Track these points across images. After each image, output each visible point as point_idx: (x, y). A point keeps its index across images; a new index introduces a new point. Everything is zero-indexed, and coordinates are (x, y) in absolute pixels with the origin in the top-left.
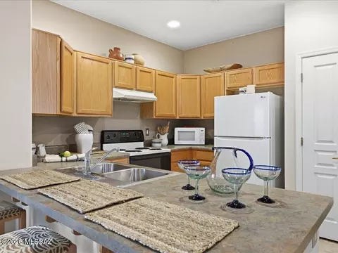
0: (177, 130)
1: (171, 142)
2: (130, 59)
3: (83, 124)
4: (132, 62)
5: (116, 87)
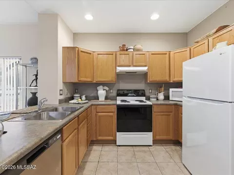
0: (171, 90)
1: (167, 98)
2: (130, 49)
4: (132, 50)
5: (118, 66)
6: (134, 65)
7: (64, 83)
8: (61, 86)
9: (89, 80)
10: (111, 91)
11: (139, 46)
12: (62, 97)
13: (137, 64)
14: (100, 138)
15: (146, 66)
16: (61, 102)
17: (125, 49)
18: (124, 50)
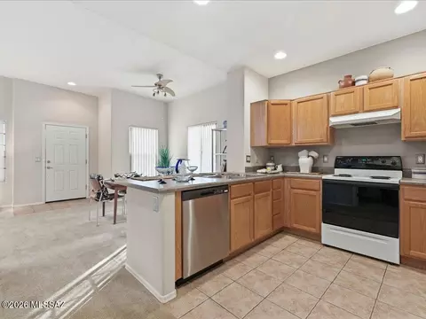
2: (358, 80)
3: (305, 151)
5: (333, 116)
6: (365, 109)
7: (252, 147)
8: (248, 150)
9: (284, 141)
10: (326, 159)
11: (380, 71)
12: (249, 165)
13: (374, 107)
14: (295, 225)
15: (397, 107)
16: (248, 169)
17: (350, 82)
18: (346, 86)
